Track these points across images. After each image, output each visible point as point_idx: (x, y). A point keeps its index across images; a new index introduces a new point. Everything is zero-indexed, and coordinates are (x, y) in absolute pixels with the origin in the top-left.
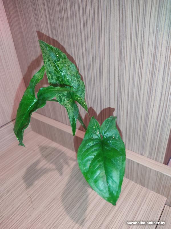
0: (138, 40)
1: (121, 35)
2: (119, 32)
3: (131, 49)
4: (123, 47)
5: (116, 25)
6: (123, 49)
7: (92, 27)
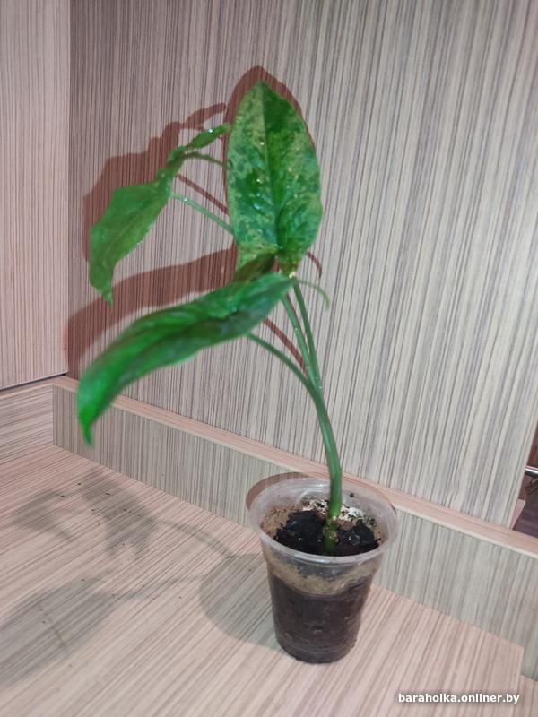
0: (471, 155)
1: (423, 140)
2: (420, 133)
3: (448, 177)
4: (426, 171)
5: (413, 115)
6: (425, 176)
7: (344, 116)
